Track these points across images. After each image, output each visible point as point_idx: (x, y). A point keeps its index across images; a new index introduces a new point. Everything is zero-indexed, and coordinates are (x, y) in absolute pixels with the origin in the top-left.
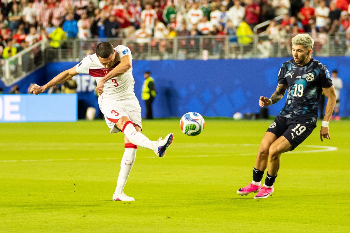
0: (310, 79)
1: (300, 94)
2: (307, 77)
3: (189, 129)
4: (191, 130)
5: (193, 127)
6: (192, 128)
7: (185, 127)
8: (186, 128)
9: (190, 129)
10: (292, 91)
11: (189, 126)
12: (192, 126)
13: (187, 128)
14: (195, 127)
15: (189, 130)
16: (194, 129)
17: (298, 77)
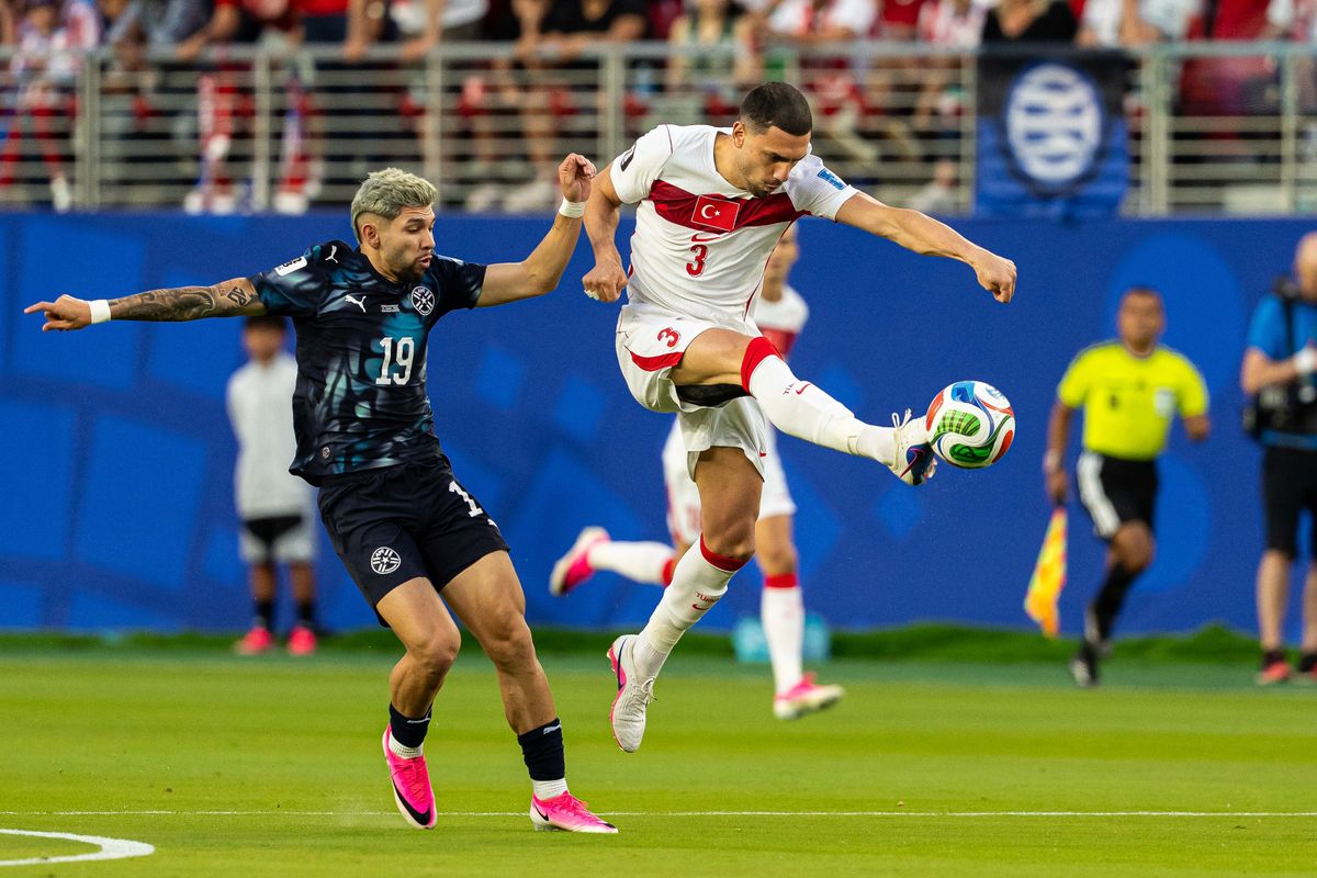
0: (425, 308)
1: (402, 376)
2: (416, 301)
3: (951, 425)
4: (957, 432)
5: (970, 423)
6: (963, 424)
7: (941, 417)
8: (944, 419)
9: (954, 429)
10: (370, 364)
11: (958, 417)
12: (967, 419)
13: (947, 422)
14: (977, 429)
15: (951, 431)
16: (970, 434)
17: (386, 309)
